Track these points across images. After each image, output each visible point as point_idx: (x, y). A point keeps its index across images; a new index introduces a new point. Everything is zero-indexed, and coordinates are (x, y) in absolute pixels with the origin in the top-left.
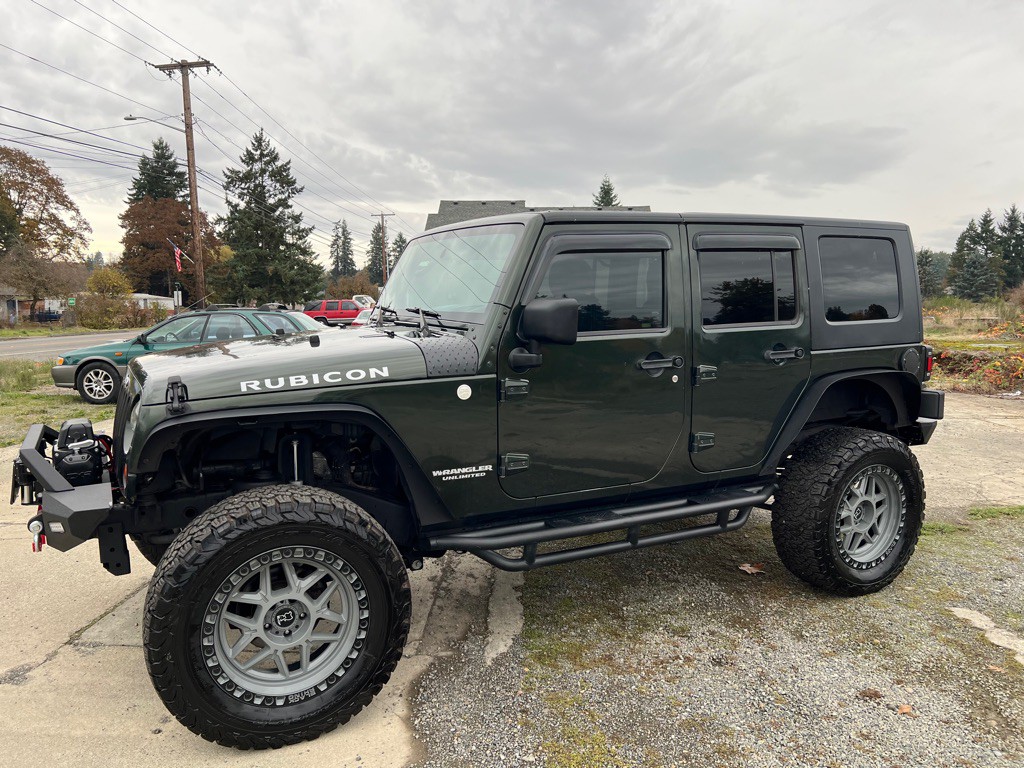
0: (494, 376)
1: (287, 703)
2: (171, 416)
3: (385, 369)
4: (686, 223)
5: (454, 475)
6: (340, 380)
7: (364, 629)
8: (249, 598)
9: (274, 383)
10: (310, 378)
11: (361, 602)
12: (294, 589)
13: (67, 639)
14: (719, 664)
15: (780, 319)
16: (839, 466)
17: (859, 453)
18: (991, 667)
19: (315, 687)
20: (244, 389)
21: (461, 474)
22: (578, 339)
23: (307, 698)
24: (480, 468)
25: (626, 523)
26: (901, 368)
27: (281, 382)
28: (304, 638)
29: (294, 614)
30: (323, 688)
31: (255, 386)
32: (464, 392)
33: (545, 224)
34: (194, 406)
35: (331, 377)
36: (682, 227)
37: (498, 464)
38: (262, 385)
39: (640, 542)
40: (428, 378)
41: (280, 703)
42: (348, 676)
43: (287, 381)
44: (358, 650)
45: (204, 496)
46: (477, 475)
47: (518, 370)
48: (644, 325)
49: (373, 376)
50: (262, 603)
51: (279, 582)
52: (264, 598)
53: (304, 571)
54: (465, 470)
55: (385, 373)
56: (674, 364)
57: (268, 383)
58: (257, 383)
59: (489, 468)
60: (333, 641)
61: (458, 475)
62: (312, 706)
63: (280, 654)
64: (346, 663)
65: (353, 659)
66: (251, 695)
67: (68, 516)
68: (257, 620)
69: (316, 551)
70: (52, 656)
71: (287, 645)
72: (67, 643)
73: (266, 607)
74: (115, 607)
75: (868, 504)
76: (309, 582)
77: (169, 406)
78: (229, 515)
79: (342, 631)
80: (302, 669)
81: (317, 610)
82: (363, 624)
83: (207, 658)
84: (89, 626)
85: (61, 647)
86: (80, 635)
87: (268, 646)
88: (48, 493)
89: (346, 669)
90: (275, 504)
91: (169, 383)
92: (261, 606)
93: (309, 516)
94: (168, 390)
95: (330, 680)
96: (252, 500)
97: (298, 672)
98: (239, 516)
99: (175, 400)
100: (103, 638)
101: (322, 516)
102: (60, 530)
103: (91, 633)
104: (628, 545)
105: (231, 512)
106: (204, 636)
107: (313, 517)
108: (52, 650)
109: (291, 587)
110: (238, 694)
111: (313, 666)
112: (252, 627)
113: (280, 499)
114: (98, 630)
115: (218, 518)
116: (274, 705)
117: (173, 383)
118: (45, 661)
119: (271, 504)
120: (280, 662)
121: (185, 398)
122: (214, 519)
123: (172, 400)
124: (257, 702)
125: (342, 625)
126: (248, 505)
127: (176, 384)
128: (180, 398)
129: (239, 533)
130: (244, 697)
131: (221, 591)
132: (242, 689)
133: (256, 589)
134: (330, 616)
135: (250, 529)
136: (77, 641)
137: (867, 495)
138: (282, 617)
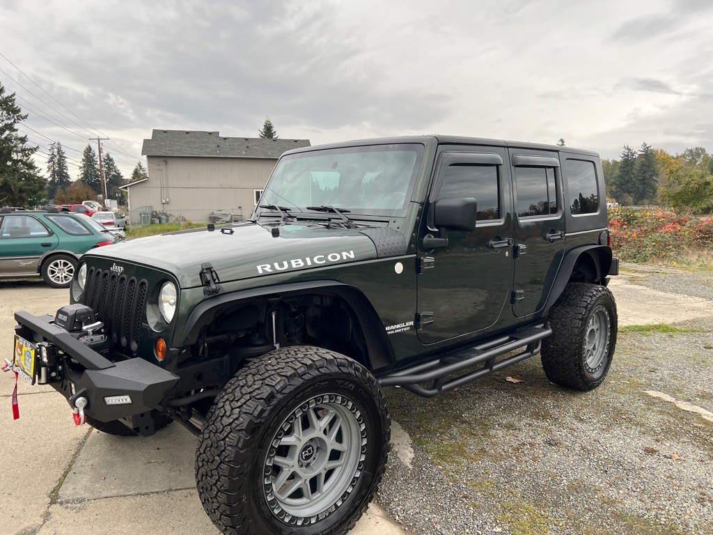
0: (415, 255)
1: (318, 521)
2: (207, 297)
3: (352, 252)
4: (508, 147)
5: (392, 330)
6: (324, 261)
7: (364, 454)
8: (286, 440)
9: (281, 266)
10: (304, 261)
11: (362, 433)
12: (317, 428)
13: (48, 500)
14: (550, 444)
15: (551, 213)
16: (586, 308)
17: (594, 298)
18: (695, 424)
19: (335, 504)
20: (261, 272)
21: (396, 329)
22: (477, 226)
23: (330, 513)
24: (407, 324)
25: (490, 356)
26: (600, 244)
27: (286, 266)
28: (321, 465)
29: (313, 450)
30: (339, 504)
31: (268, 269)
32: (399, 268)
33: (438, 144)
34: (225, 287)
35: (318, 260)
36: (506, 149)
37: (417, 319)
39: (495, 367)
40: (378, 258)
41: (313, 521)
42: (355, 492)
43: (289, 263)
44: (360, 470)
45: (208, 363)
46: (405, 329)
47: (428, 249)
48: (490, 217)
49: (345, 258)
50: (297, 443)
51: (306, 424)
52: (297, 440)
54: (398, 326)
55: (352, 256)
56: (509, 243)
57: (276, 265)
58: (269, 266)
59: (412, 323)
60: (338, 466)
61: (394, 330)
62: (333, 518)
63: (308, 482)
64: (353, 481)
65: (357, 478)
66: (294, 518)
67: (142, 389)
68: (292, 458)
69: (336, 396)
70: (47, 516)
71: (312, 475)
72: (51, 503)
73: (300, 446)
74: (70, 466)
75: (592, 331)
76: (325, 422)
77: (206, 288)
78: (278, 373)
79: (344, 457)
80: (319, 492)
81: (331, 443)
82: (362, 450)
83: (267, 494)
84: (59, 486)
85: (48, 507)
86: (57, 494)
87: (300, 478)
88: (94, 372)
89: (353, 486)
90: (311, 362)
91: (203, 269)
92: (295, 446)
93: (334, 369)
94: (201, 274)
95: (343, 496)
96: (288, 360)
97: (317, 495)
98: (289, 374)
99: (212, 283)
100: (82, 494)
101: (341, 368)
102: (124, 402)
103: (67, 492)
104: (488, 370)
105: (278, 371)
106: (265, 476)
107: (337, 370)
108: (42, 511)
109: (314, 428)
110: (287, 520)
111: (325, 487)
112: (289, 464)
113: (312, 358)
114: (71, 488)
115: (269, 377)
116: (310, 524)
117: (207, 269)
118: (44, 522)
119: (309, 362)
120: (307, 489)
121: (217, 281)
122: (265, 379)
123: (208, 283)
124: (299, 523)
125: (344, 452)
126: (290, 364)
127: (210, 270)
128: (214, 281)
129: (292, 388)
130: (291, 520)
131: (276, 438)
132: (289, 515)
133: (289, 433)
134: (337, 447)
135: (299, 384)
136: (59, 500)
137: (592, 325)
138: (306, 453)
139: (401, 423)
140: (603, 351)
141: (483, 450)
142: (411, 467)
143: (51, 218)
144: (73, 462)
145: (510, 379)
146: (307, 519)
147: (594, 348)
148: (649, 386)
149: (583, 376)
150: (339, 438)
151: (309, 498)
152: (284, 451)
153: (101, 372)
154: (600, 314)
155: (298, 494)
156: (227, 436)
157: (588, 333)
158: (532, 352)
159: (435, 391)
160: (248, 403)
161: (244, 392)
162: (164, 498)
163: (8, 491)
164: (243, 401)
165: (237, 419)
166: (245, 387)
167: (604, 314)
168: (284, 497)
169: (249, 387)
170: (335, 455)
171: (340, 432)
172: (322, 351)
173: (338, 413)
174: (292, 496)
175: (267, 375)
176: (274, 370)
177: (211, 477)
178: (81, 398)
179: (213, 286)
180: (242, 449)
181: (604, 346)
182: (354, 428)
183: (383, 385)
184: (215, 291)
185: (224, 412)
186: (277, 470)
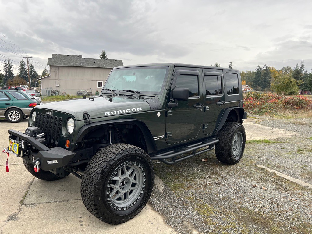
0: (165, 110)
1: (127, 209)
2: (86, 124)
3: (141, 108)
4: (202, 68)
5: (156, 138)
6: (130, 111)
8: (115, 178)
9: (114, 113)
10: (123, 111)
11: (144, 176)
12: (127, 174)
14: (217, 184)
15: (219, 94)
16: (233, 132)
17: (236, 128)
18: (273, 177)
19: (133, 203)
20: (106, 115)
21: (158, 138)
22: (189, 99)
23: (131, 206)
24: (162, 136)
25: (194, 149)
26: (239, 106)
27: (116, 113)
28: (128, 189)
30: (135, 203)
31: (109, 114)
32: (159, 114)
33: (175, 67)
34: (93, 120)
35: (128, 111)
37: (166, 134)
38: (110, 113)
39: (196, 154)
40: (151, 111)
41: (125, 209)
42: (141, 199)
43: (117, 112)
44: (143, 191)
45: (85, 150)
46: (161, 138)
47: (170, 108)
48: (195, 95)
49: (138, 110)
50: (119, 179)
51: (123, 173)
52: (119, 178)
53: (128, 169)
54: (158, 137)
55: (141, 110)
56: (202, 106)
57: (112, 113)
58: (109, 113)
59: (164, 136)
60: (135, 189)
61: (157, 138)
62: (133, 208)
63: (123, 194)
64: (140, 195)
65: (142, 194)
66: (118, 207)
67: (62, 158)
68: (118, 185)
69: (134, 162)
70: (20, 210)
71: (125, 192)
72: (21, 205)
73: (120, 180)
74: (27, 192)
75: (235, 141)
76: (130, 172)
77: (85, 121)
78: (113, 153)
79: (137, 186)
80: (127, 198)
81: (132, 180)
82: (144, 183)
83: (108, 198)
84: (24, 199)
85: (20, 207)
86: (23, 202)
87: (120, 193)
88: (43, 152)
89: (140, 197)
90: (125, 149)
91: (84, 113)
92: (119, 180)
93: (134, 152)
94: (84, 115)
95: (136, 200)
96: (117, 148)
97: (126, 200)
98: (117, 153)
99: (88, 119)
100: (33, 202)
101: (136, 151)
102: (55, 163)
103: (27, 201)
104: (193, 155)
105: (113, 152)
106: (108, 191)
107: (135, 152)
108: (18, 208)
109: (126, 174)
110: (115, 208)
111: (130, 197)
112: (116, 187)
113: (125, 147)
114: (28, 200)
115: (109, 154)
116: (124, 210)
117: (86, 113)
118: (19, 212)
119: (124, 149)
120: (123, 197)
121: (89, 118)
122: (108, 155)
123: (86, 119)
124: (120, 209)
125: (137, 184)
126: (117, 149)
127: (87, 114)
128: (88, 118)
129: (118, 158)
130: (117, 208)
131: (112, 177)
132: (116, 206)
133: (116, 175)
134: (134, 182)
135: (120, 157)
136: (24, 204)
137: (235, 138)
138: (122, 184)
139: (159, 176)
140: (240, 149)
141: (191, 186)
142: (163, 192)
143: (10, 92)
144: (28, 190)
145: (203, 160)
146: (123, 208)
147: (236, 148)
148: (257, 163)
149: (231, 159)
150: (135, 178)
151: (123, 201)
152: (114, 182)
153: (45, 152)
154: (238, 134)
155: (119, 199)
156: (93, 176)
157: (233, 142)
158: (211, 148)
159: (172, 162)
160: (101, 163)
161: (100, 160)
162: (66, 203)
163: (3, 201)
164: (99, 163)
165: (97, 169)
166: (100, 158)
167: (240, 134)
168: (114, 200)
169: (102, 158)
170: (134, 185)
171: (135, 176)
172: (129, 145)
173: (135, 169)
174: (117, 200)
175: (108, 153)
176: (111, 152)
177: (87, 191)
178: (37, 162)
179: (88, 120)
180: (99, 180)
181: (240, 147)
182: (141, 175)
183: (152, 160)
184: (89, 122)
185: (92, 167)
186: (112, 189)
